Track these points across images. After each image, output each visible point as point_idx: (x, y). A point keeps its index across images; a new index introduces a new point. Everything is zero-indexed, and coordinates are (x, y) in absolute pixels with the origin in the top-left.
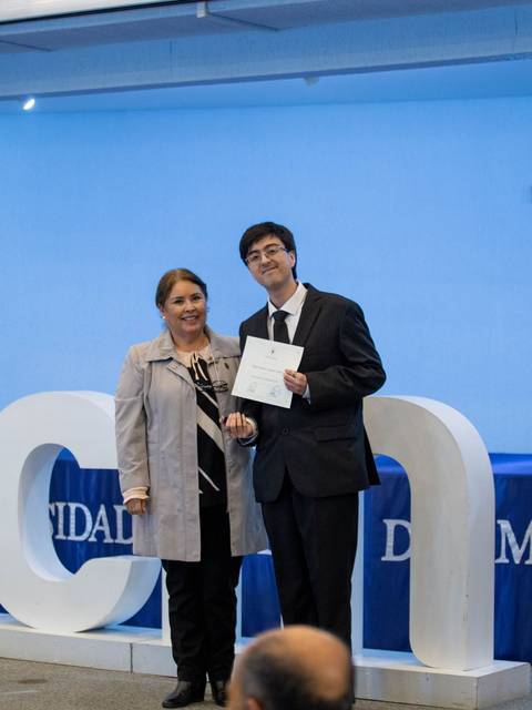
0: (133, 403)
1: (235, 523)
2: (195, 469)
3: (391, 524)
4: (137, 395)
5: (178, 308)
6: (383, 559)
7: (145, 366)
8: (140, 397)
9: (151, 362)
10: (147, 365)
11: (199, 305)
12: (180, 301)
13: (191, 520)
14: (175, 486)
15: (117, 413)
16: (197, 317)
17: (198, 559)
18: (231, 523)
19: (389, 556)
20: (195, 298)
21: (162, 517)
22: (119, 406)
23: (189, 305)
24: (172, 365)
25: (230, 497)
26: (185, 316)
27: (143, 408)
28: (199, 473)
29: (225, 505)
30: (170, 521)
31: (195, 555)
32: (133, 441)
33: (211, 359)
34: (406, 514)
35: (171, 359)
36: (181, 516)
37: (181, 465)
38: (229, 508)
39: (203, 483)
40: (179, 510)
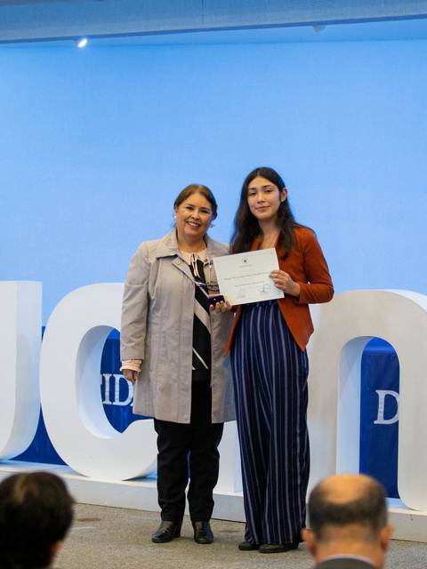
0: (139, 289)
1: (216, 397)
2: (191, 349)
3: (382, 394)
4: (143, 283)
5: (187, 213)
6: (375, 422)
7: (153, 261)
8: (145, 285)
9: (158, 259)
10: (155, 259)
11: (204, 217)
12: (191, 208)
13: (183, 389)
14: (172, 361)
15: (125, 295)
16: (199, 226)
17: (188, 422)
18: (213, 396)
19: (380, 420)
20: (203, 210)
21: (159, 386)
22: (128, 289)
23: (195, 214)
24: (176, 261)
25: (213, 376)
26: (190, 220)
27: (148, 294)
28: (193, 353)
29: (209, 381)
30: (166, 390)
31: (185, 418)
32: (137, 322)
33: (206, 260)
34: (395, 386)
35: (176, 256)
36: (176, 385)
37: (179, 345)
38: (212, 384)
39: (195, 361)
40: (175, 381)
